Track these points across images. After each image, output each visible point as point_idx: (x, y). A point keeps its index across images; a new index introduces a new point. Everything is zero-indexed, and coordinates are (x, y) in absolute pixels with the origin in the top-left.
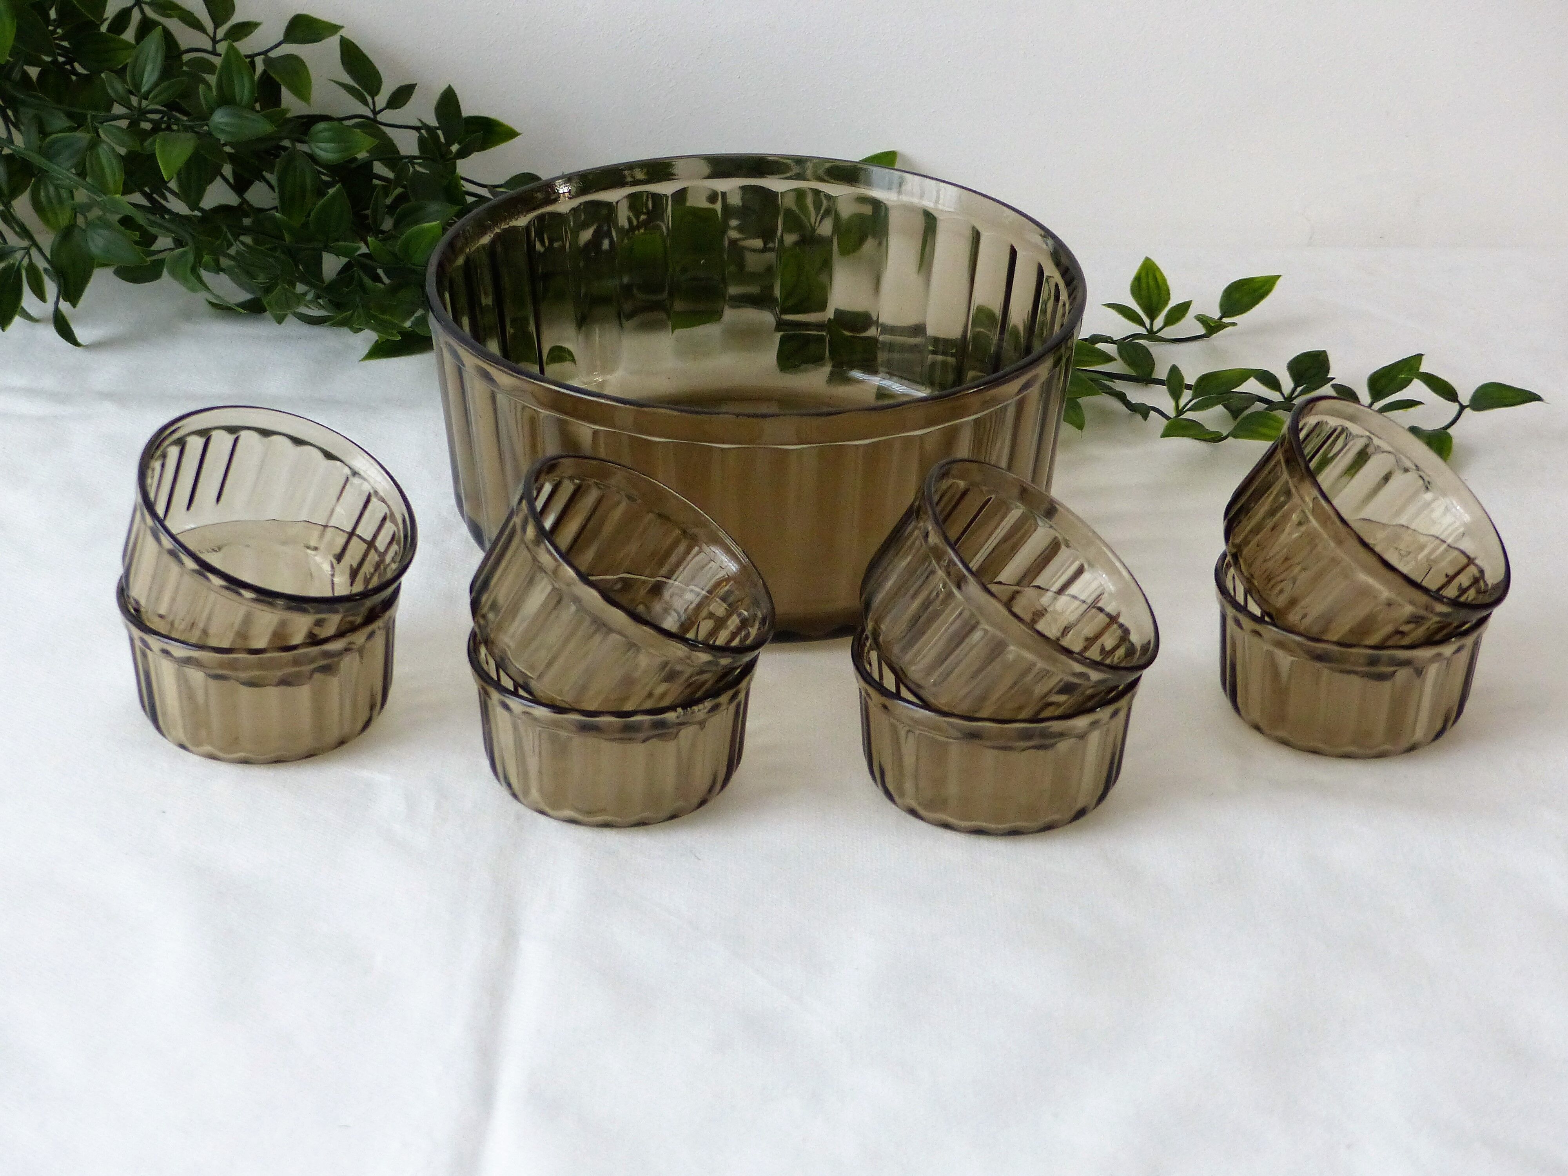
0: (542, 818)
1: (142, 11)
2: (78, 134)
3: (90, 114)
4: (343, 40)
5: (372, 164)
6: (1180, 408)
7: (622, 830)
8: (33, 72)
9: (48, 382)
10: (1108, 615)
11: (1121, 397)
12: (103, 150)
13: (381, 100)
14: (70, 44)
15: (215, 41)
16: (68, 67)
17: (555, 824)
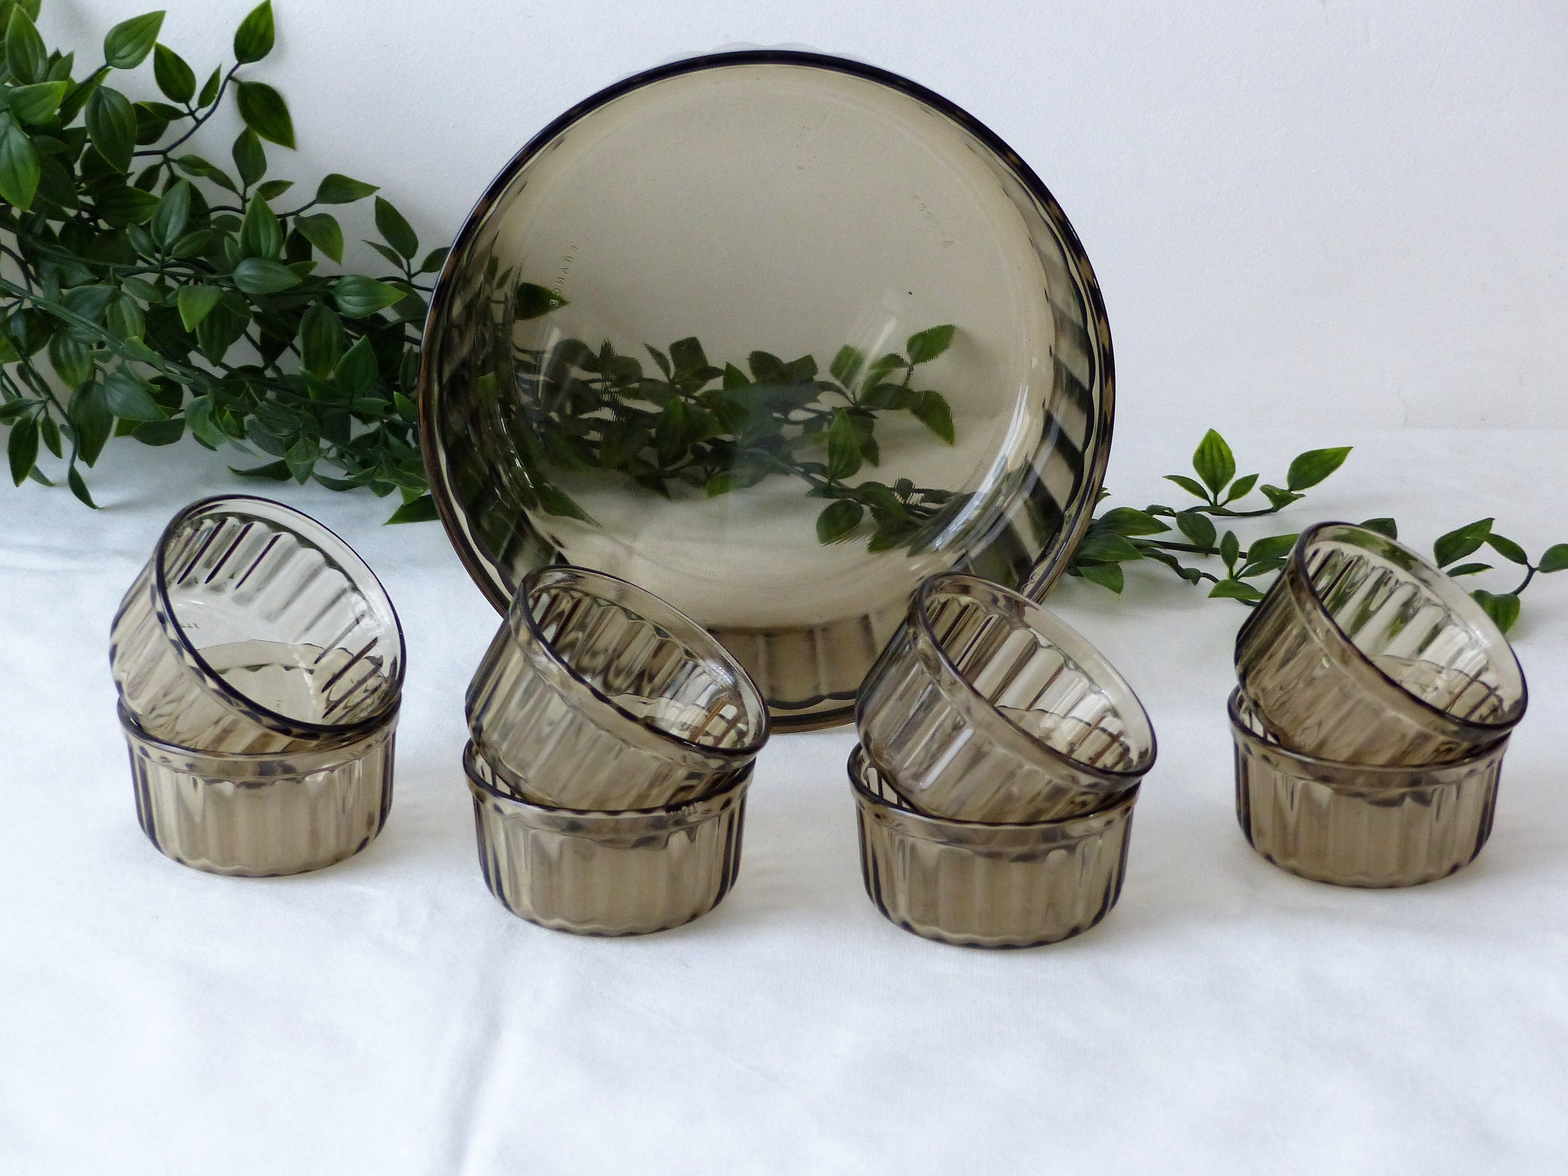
0: (534, 928)
1: (170, 169)
2: (100, 287)
3: (112, 266)
4: (378, 199)
5: (404, 326)
6: (1234, 574)
7: (614, 939)
8: (56, 226)
9: (60, 540)
10: (1111, 735)
11: (1172, 562)
12: (124, 304)
13: (417, 263)
14: (94, 199)
15: (244, 200)
16: (92, 223)
17: (546, 933)
